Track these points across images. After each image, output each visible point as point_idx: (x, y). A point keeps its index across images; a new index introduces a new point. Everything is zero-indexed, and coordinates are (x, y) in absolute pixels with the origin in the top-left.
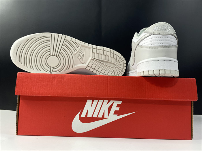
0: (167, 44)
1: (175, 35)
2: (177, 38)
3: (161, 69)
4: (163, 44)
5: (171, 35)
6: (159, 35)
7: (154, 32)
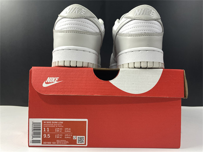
0: (150, 31)
1: (160, 20)
2: (162, 24)
3: (143, 61)
4: (145, 31)
5: (155, 20)
6: (141, 20)
7: (136, 17)
